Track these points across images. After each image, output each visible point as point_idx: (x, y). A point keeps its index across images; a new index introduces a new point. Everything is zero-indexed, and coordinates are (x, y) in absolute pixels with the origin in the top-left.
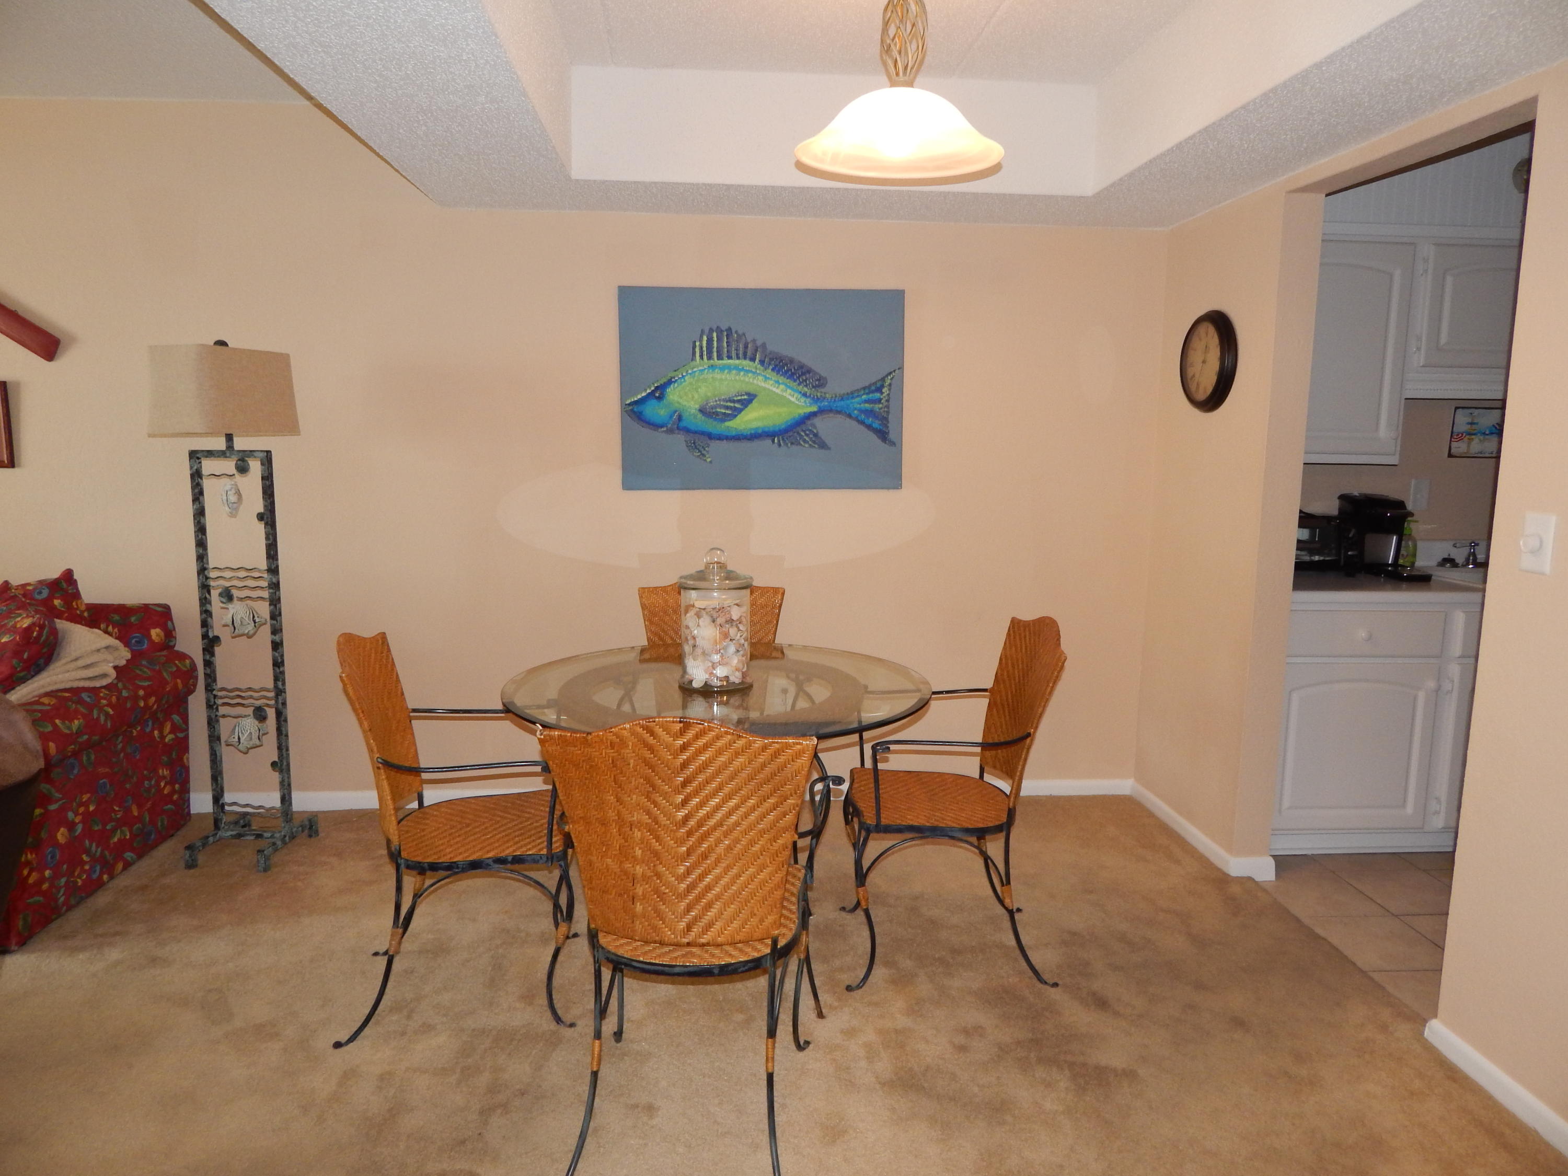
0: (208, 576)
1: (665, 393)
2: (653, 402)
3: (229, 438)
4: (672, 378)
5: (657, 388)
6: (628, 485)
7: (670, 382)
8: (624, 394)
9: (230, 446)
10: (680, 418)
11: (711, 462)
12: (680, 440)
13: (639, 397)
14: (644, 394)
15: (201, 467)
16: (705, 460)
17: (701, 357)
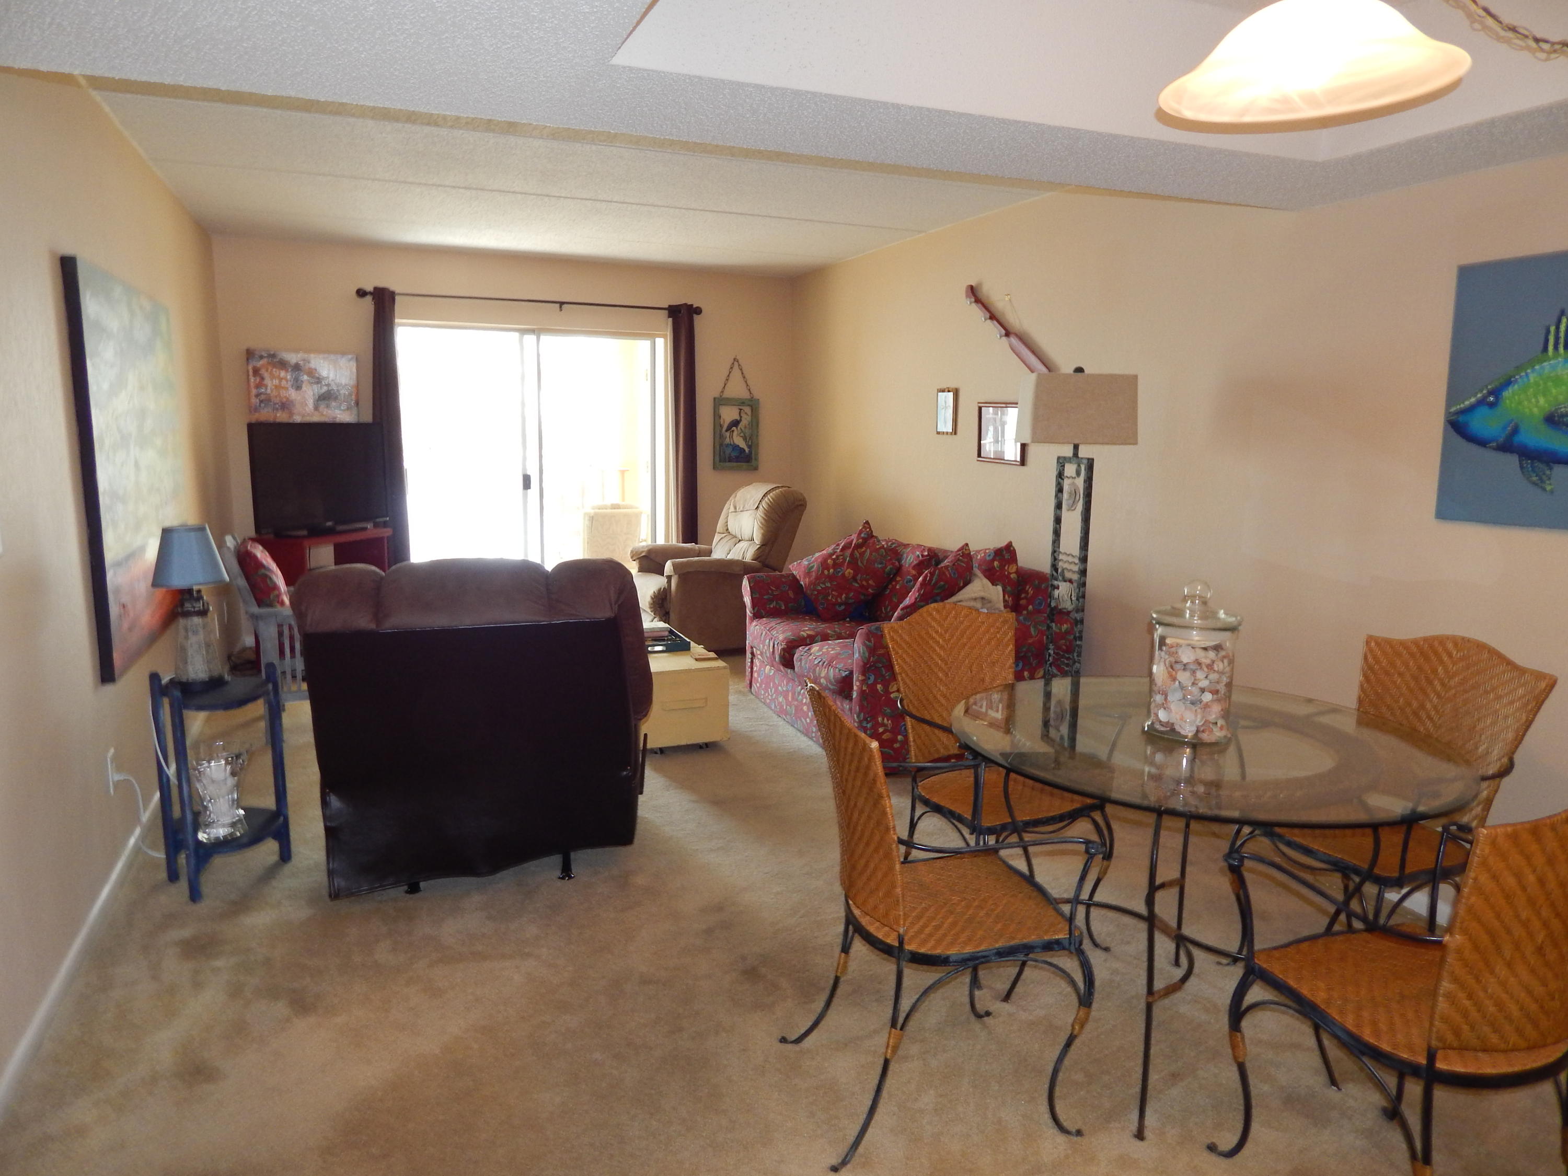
0: (1057, 557)
1: (1500, 396)
2: (1484, 410)
3: (1076, 447)
4: (1511, 377)
5: (1491, 393)
6: (1442, 514)
7: (1508, 383)
8: (1450, 402)
9: (1076, 454)
10: (1515, 431)
11: (1552, 492)
12: (1512, 460)
13: (1467, 403)
14: (1473, 400)
15: (1064, 470)
16: (1544, 489)
17: (1556, 347)
